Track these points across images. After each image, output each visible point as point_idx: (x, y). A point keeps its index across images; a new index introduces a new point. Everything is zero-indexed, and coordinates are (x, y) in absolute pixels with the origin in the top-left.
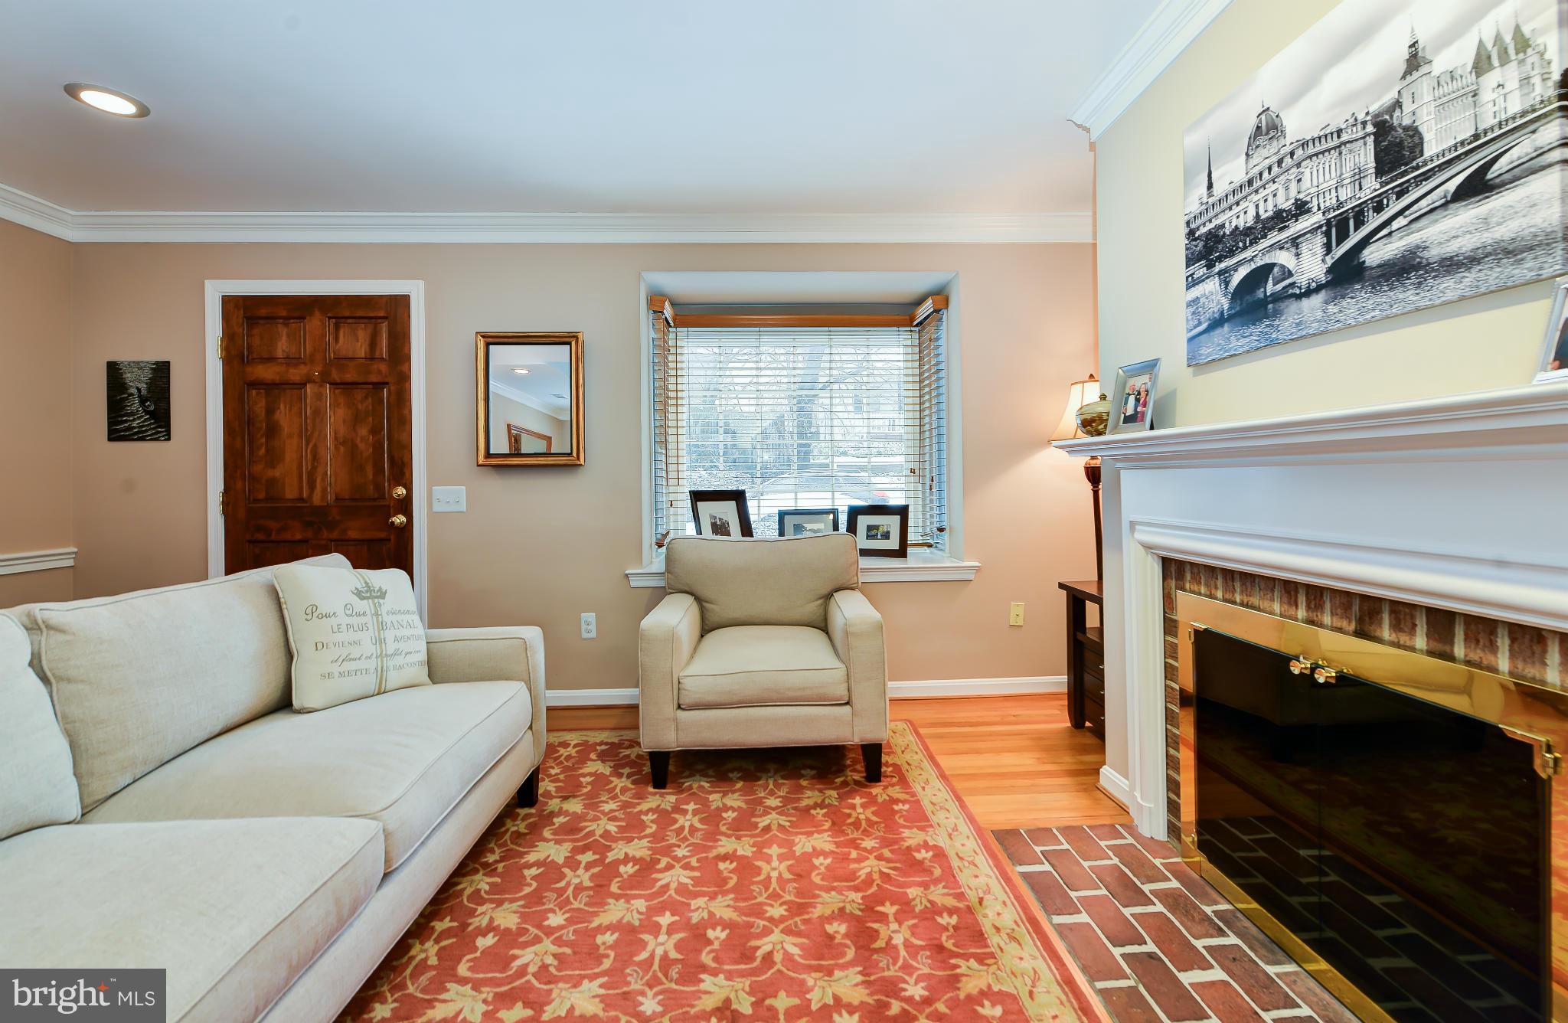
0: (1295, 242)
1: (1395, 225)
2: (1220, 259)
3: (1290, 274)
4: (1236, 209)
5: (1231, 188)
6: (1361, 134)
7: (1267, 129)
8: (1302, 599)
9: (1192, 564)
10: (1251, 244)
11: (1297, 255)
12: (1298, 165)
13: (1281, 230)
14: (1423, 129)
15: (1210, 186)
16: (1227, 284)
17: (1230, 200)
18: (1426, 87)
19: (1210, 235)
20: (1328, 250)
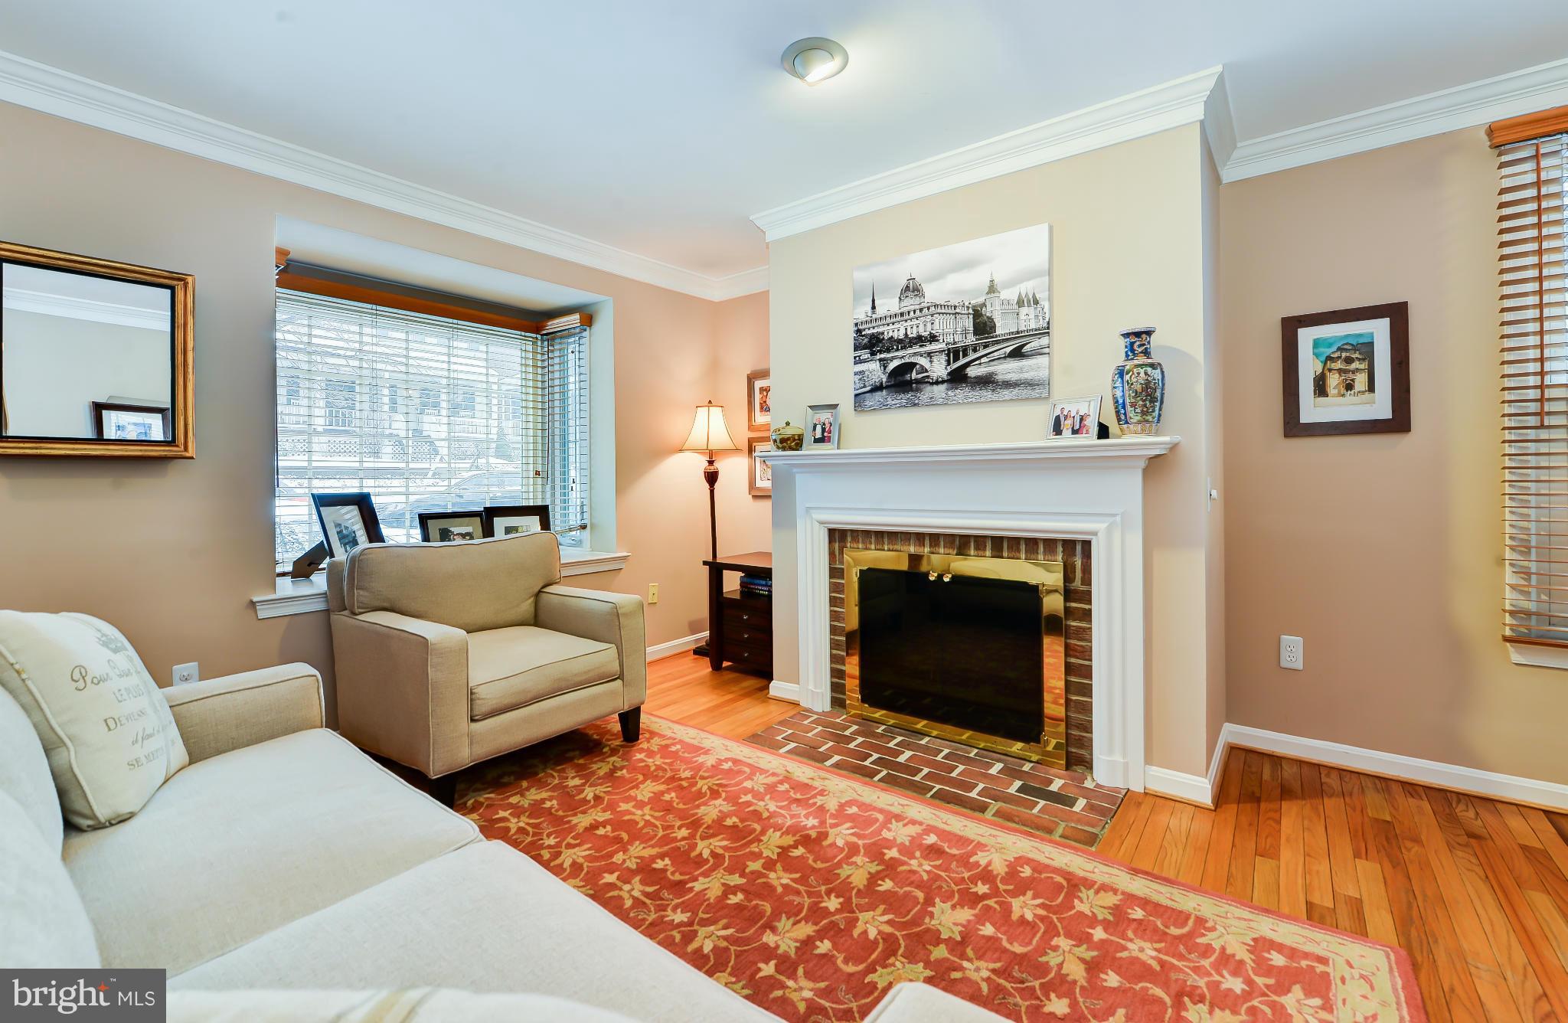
0: (929, 354)
1: (983, 360)
2: (880, 352)
3: (927, 371)
4: (891, 326)
5: (889, 314)
6: (966, 312)
7: (912, 289)
8: (927, 542)
9: (852, 531)
10: (902, 349)
11: (931, 362)
12: (932, 315)
13: (921, 346)
14: (996, 321)
15: (874, 307)
16: (885, 367)
17: (888, 320)
18: (997, 303)
19: (873, 336)
20: (949, 364)
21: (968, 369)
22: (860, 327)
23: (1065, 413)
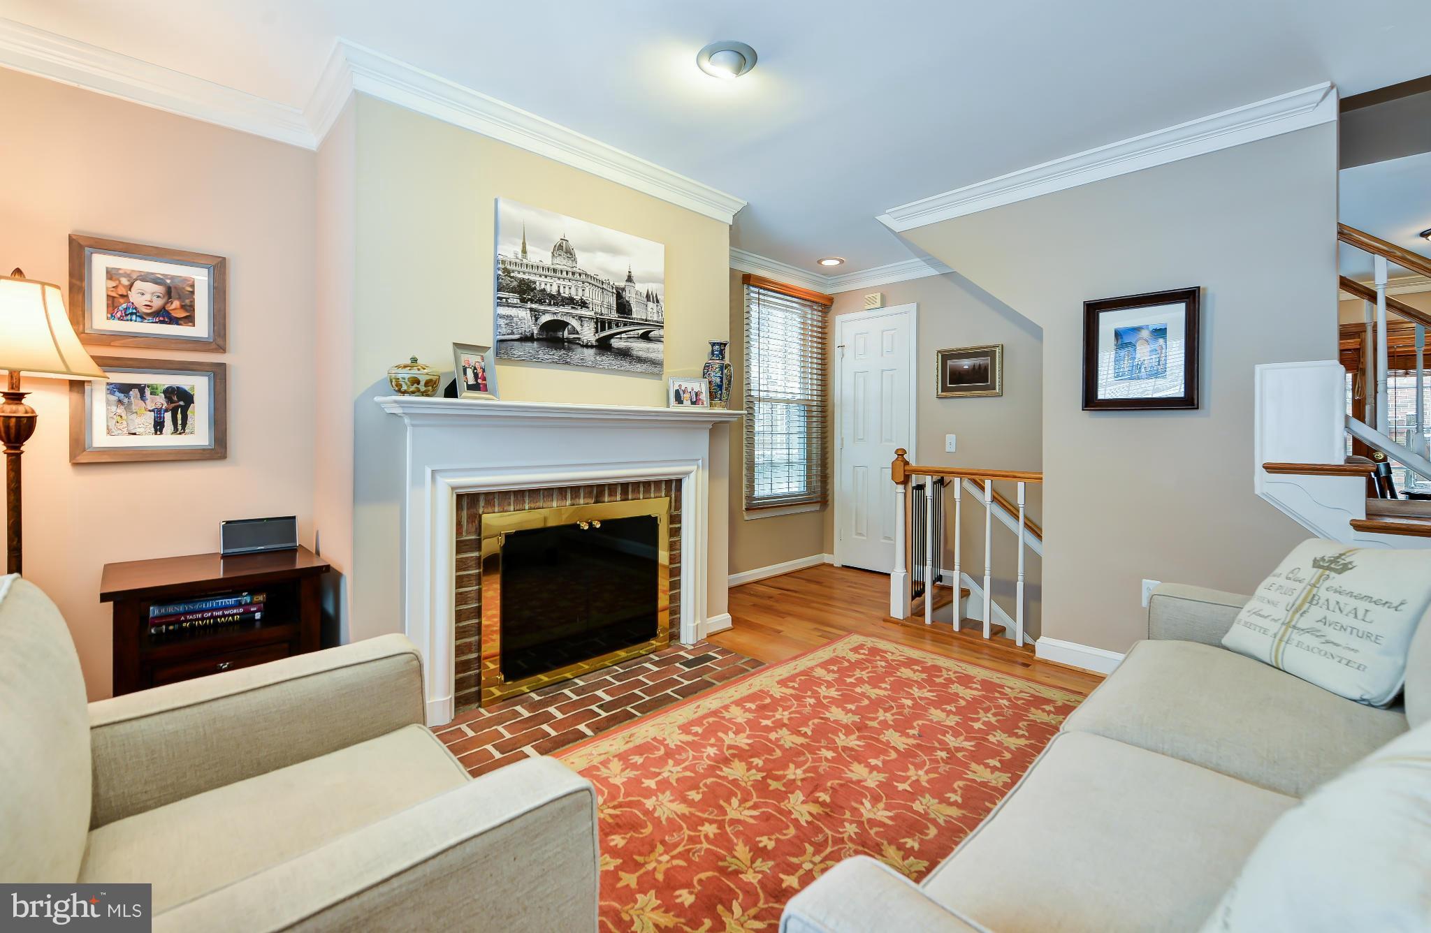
0: (581, 318)
2: (532, 301)
3: (578, 333)
4: (543, 278)
5: (541, 264)
6: (611, 290)
7: (564, 250)
10: (554, 304)
11: (582, 326)
12: (583, 283)
13: (573, 308)
14: (632, 305)
16: (536, 320)
17: (540, 271)
18: (633, 291)
19: (522, 281)
20: (597, 332)
21: (612, 341)
22: (508, 267)
23: (683, 388)
